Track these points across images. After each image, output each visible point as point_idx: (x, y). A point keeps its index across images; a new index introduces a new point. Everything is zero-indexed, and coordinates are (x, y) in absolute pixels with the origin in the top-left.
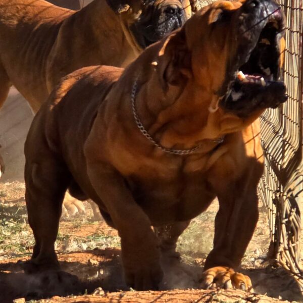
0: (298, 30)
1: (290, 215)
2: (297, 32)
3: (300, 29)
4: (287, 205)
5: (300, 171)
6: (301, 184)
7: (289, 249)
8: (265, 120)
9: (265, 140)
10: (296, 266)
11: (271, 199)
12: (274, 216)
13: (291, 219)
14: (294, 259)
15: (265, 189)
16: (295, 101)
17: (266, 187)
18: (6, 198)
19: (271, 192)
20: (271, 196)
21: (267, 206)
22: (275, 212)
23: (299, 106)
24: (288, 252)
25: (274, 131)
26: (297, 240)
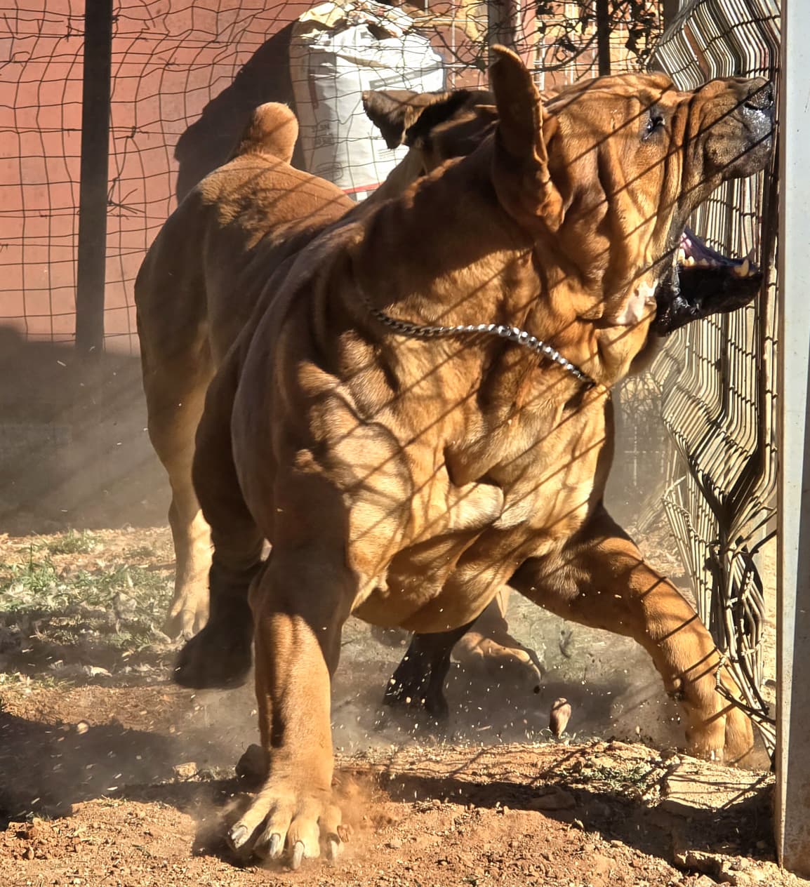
0: (754, 210)
1: (742, 591)
2: (752, 215)
3: (758, 208)
4: (735, 570)
5: (761, 500)
6: (765, 526)
7: (742, 661)
8: (690, 397)
9: (690, 438)
10: (756, 694)
11: (702, 560)
12: (709, 593)
13: (744, 598)
14: (751, 681)
15: (690, 538)
16: (749, 357)
17: (692, 534)
18: (154, 559)
19: (702, 546)
20: (702, 553)
21: (695, 573)
22: (710, 585)
23: (757, 367)
24: (737, 666)
25: (708, 420)
26: (757, 642)
